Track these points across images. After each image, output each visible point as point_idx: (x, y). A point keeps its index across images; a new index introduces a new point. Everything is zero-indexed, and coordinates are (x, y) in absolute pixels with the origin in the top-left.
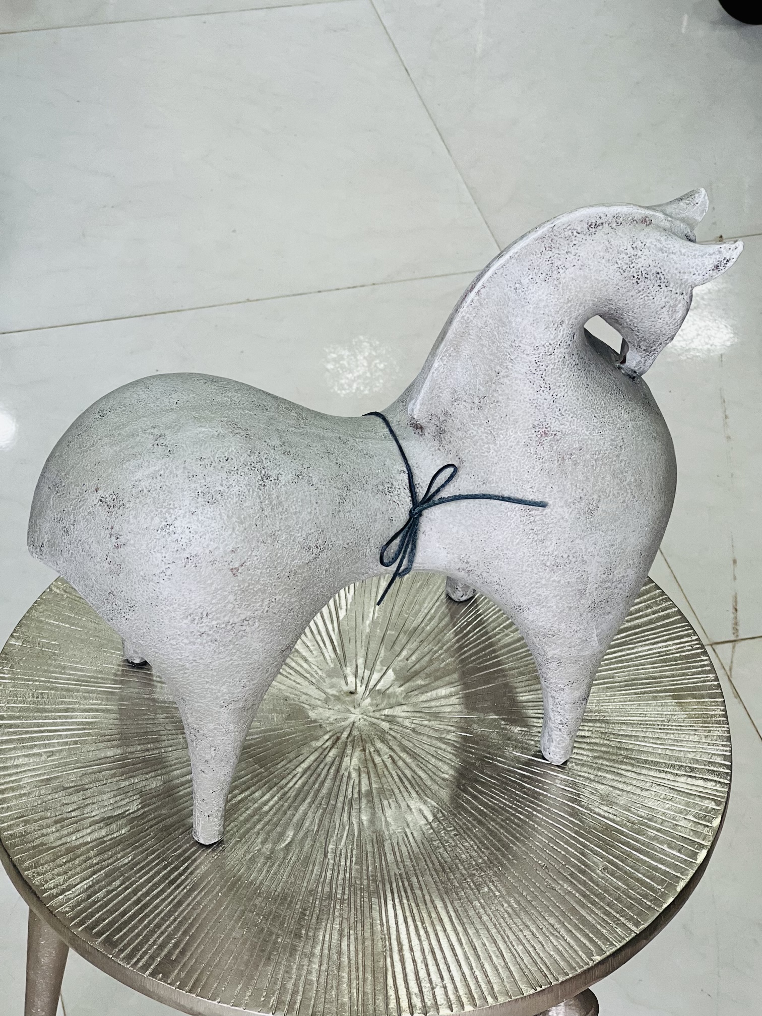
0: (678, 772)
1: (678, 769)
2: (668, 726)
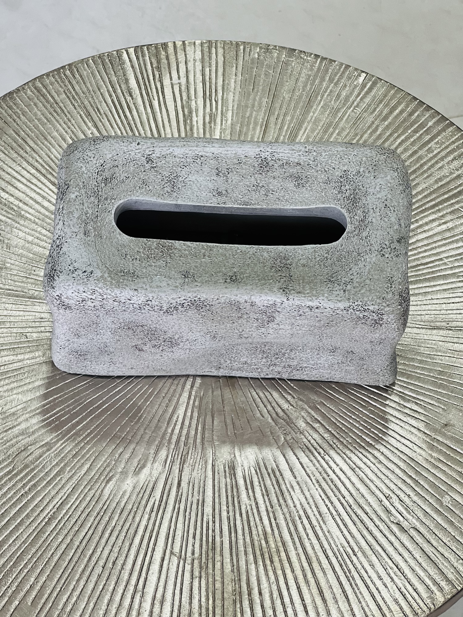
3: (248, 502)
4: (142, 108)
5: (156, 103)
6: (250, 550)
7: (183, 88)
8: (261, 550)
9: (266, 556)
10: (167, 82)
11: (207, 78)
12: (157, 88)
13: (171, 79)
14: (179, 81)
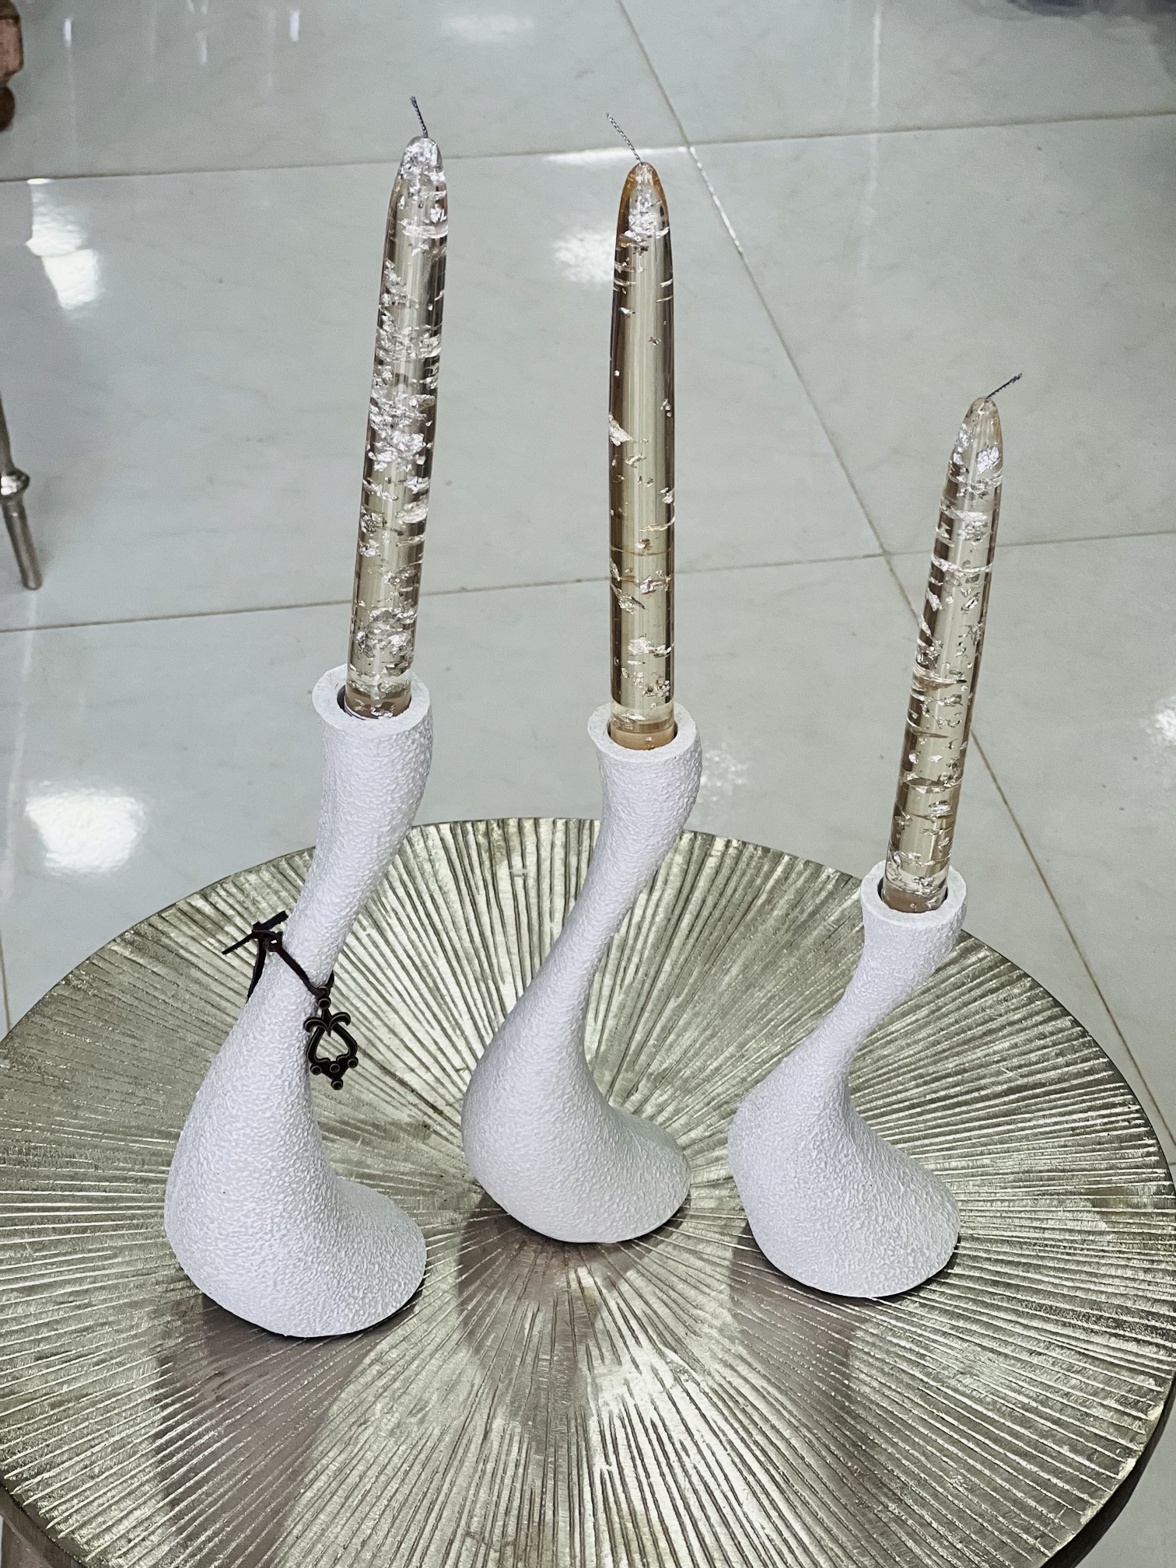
0: (1095, 1327)
1: (1096, 1323)
2: (1082, 1249)
3: (605, 1468)
4: (457, 906)
5: (481, 900)
6: (605, 1537)
7: (531, 882)
8: (625, 1536)
9: (634, 1546)
10: (503, 872)
11: (573, 871)
12: (484, 880)
13: (510, 867)
14: (524, 871)
